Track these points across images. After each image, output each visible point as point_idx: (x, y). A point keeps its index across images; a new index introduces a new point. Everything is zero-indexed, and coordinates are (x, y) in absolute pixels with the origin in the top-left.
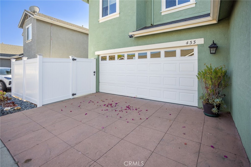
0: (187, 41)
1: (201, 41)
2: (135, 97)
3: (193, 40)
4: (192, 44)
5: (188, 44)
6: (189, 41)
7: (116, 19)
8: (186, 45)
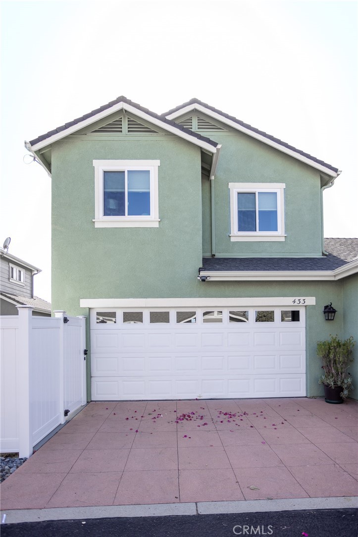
0: (294, 298)
1: (311, 301)
2: (197, 399)
3: (302, 298)
4: (301, 304)
5: (296, 304)
6: (297, 298)
7: (149, 229)
8: (292, 304)
